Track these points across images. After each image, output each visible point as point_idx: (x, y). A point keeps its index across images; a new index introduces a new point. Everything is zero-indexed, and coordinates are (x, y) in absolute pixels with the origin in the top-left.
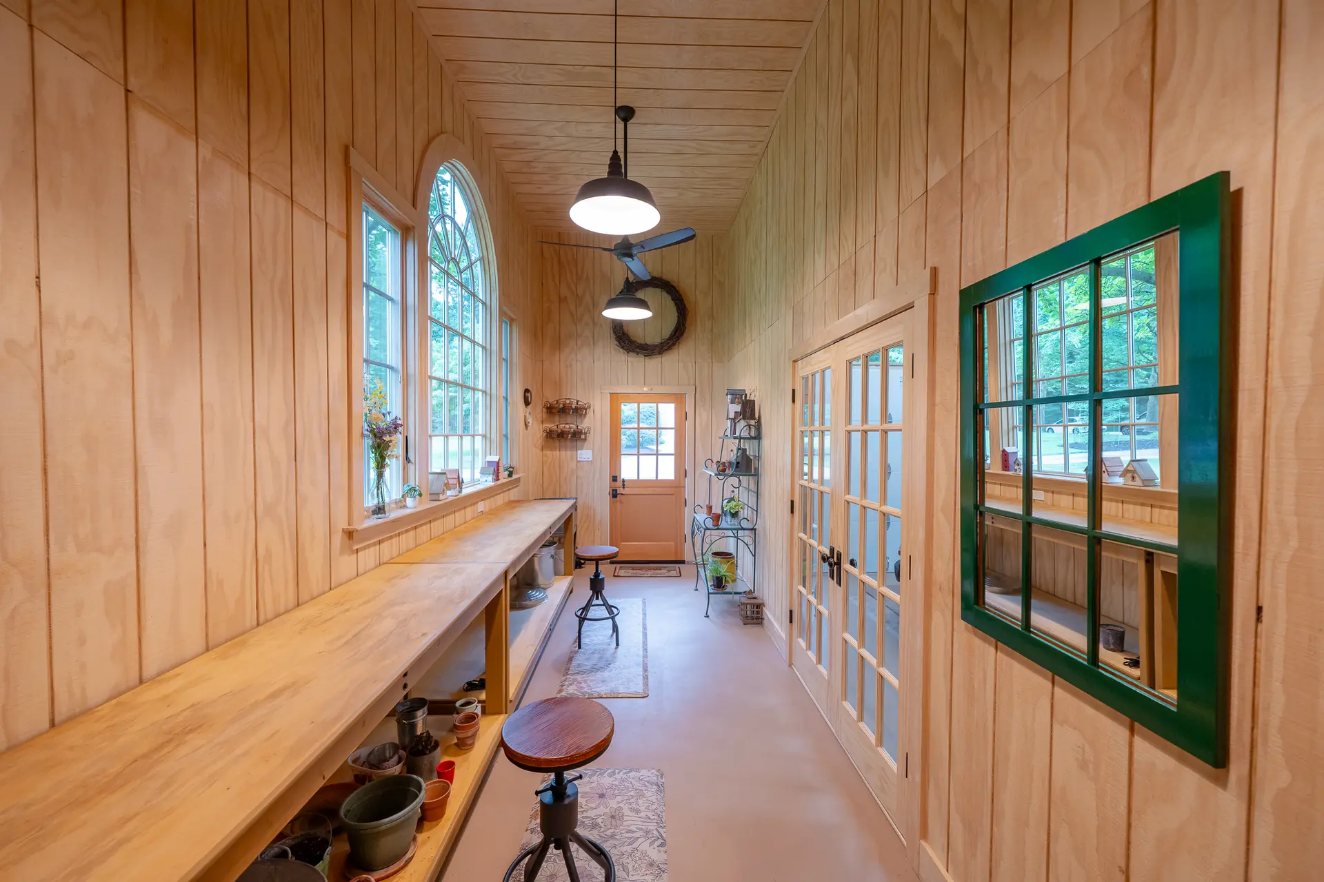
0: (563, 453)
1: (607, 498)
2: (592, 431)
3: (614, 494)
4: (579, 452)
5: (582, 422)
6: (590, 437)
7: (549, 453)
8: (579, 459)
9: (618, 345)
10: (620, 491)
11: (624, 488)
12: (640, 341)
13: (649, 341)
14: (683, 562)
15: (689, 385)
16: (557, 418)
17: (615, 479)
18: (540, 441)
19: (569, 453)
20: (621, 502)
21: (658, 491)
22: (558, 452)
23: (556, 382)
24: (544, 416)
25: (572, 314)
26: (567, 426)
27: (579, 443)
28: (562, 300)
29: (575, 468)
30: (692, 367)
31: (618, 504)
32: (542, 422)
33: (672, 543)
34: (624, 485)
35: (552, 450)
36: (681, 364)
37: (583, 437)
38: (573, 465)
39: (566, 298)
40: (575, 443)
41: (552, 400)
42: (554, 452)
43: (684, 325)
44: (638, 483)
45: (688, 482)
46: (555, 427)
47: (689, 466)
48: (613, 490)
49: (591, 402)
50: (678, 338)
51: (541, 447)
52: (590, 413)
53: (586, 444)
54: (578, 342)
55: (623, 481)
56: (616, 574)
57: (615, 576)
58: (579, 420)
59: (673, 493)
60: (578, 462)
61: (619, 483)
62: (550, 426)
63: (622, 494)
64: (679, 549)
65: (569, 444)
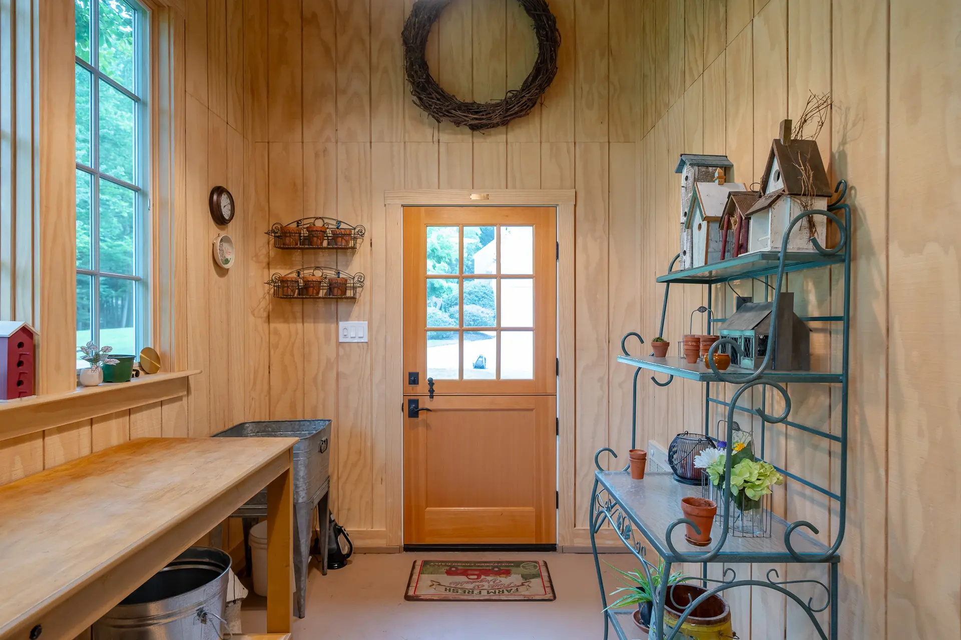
0: (309, 326)
1: (399, 418)
2: (367, 283)
3: (413, 410)
4: (342, 324)
5: (347, 265)
6: (363, 296)
7: (280, 326)
8: (341, 340)
9: (418, 102)
10: (425, 403)
11: (432, 397)
12: (464, 96)
13: (481, 98)
14: (552, 548)
15: (562, 188)
16: (297, 256)
17: (413, 379)
18: (263, 304)
19: (321, 327)
20: (428, 426)
21: (502, 402)
22: (300, 325)
23: (295, 184)
24: (272, 254)
25: (327, 50)
26: (318, 273)
27: (343, 307)
28: (307, 21)
29: (333, 356)
30: (569, 152)
31: (421, 430)
32: (268, 264)
33: (530, 509)
34: (432, 391)
35: (286, 321)
36: (546, 146)
37: (349, 293)
38: (329, 351)
39: (314, 15)
40: (333, 307)
41: (287, 220)
42: (292, 326)
43: (553, 60)
44: (461, 387)
45: (562, 385)
46: (294, 275)
47: (563, 352)
48: (410, 402)
49: (367, 226)
50: (542, 88)
51: (265, 315)
52: (363, 246)
53: (356, 309)
54: (339, 104)
55: (431, 382)
56: (411, 593)
57: (408, 598)
58: (341, 258)
59: (531, 406)
60: (339, 344)
61: (422, 388)
62: (283, 272)
63: (428, 410)
64: (544, 519)
65: (321, 305)
